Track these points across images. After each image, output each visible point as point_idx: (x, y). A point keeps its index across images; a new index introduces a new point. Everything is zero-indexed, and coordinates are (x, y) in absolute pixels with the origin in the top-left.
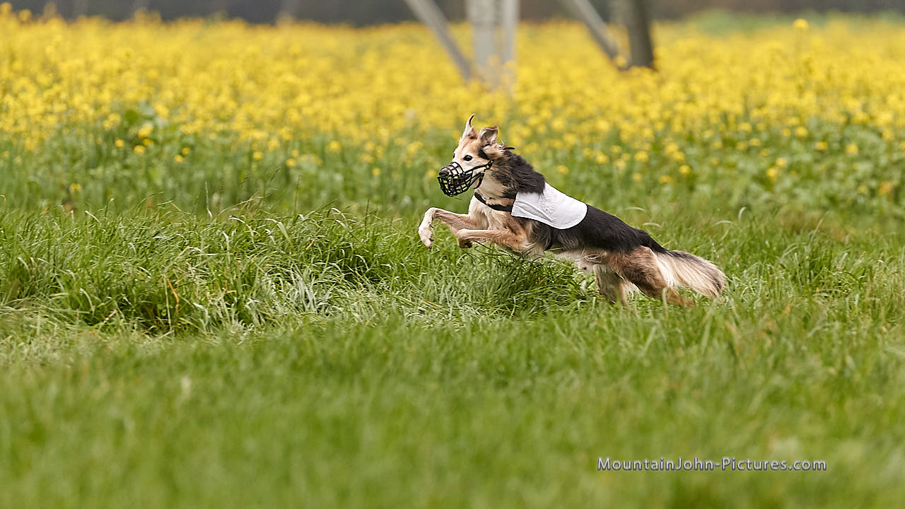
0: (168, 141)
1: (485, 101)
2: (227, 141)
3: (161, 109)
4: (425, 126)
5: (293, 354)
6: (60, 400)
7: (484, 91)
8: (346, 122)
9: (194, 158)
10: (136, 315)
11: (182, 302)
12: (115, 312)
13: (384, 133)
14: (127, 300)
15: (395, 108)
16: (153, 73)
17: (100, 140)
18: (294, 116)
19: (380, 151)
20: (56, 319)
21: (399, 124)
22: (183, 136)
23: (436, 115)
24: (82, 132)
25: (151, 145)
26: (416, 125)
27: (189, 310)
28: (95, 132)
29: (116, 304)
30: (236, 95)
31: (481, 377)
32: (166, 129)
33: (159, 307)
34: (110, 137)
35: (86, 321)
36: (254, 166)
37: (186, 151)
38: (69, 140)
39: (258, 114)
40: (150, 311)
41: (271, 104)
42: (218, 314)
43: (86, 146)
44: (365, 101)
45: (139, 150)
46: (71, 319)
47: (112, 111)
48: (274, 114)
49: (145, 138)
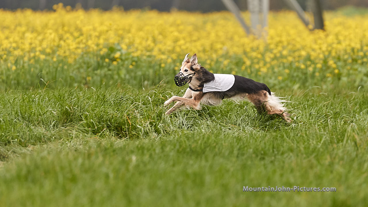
0: (127, 59)
1: (255, 43)
2: (150, 59)
3: (124, 46)
4: (231, 53)
5: (177, 147)
6: (83, 165)
7: (255, 39)
8: (199, 52)
9: (137, 67)
10: (113, 130)
11: (132, 125)
12: (105, 129)
13: (214, 56)
14: (110, 124)
15: (219, 46)
16: (121, 32)
17: (99, 59)
18: (178, 49)
19: (213, 63)
20: (81, 132)
21: (220, 52)
22: (133, 57)
23: (235, 49)
24: (91, 56)
25: (119, 61)
26: (227, 53)
27: (135, 128)
28: (97, 56)
29: (106, 126)
30: (154, 41)
31: (254, 155)
32: (126, 54)
33: (123, 127)
34: (103, 58)
35: (93, 133)
36: (162, 70)
37: (134, 63)
38: (86, 59)
39: (163, 48)
40: (119, 129)
41: (169, 44)
42: (147, 130)
43: (93, 61)
44: (207, 43)
45: (115, 63)
46: (87, 132)
47: (104, 47)
48: (170, 48)
49: (117, 58)
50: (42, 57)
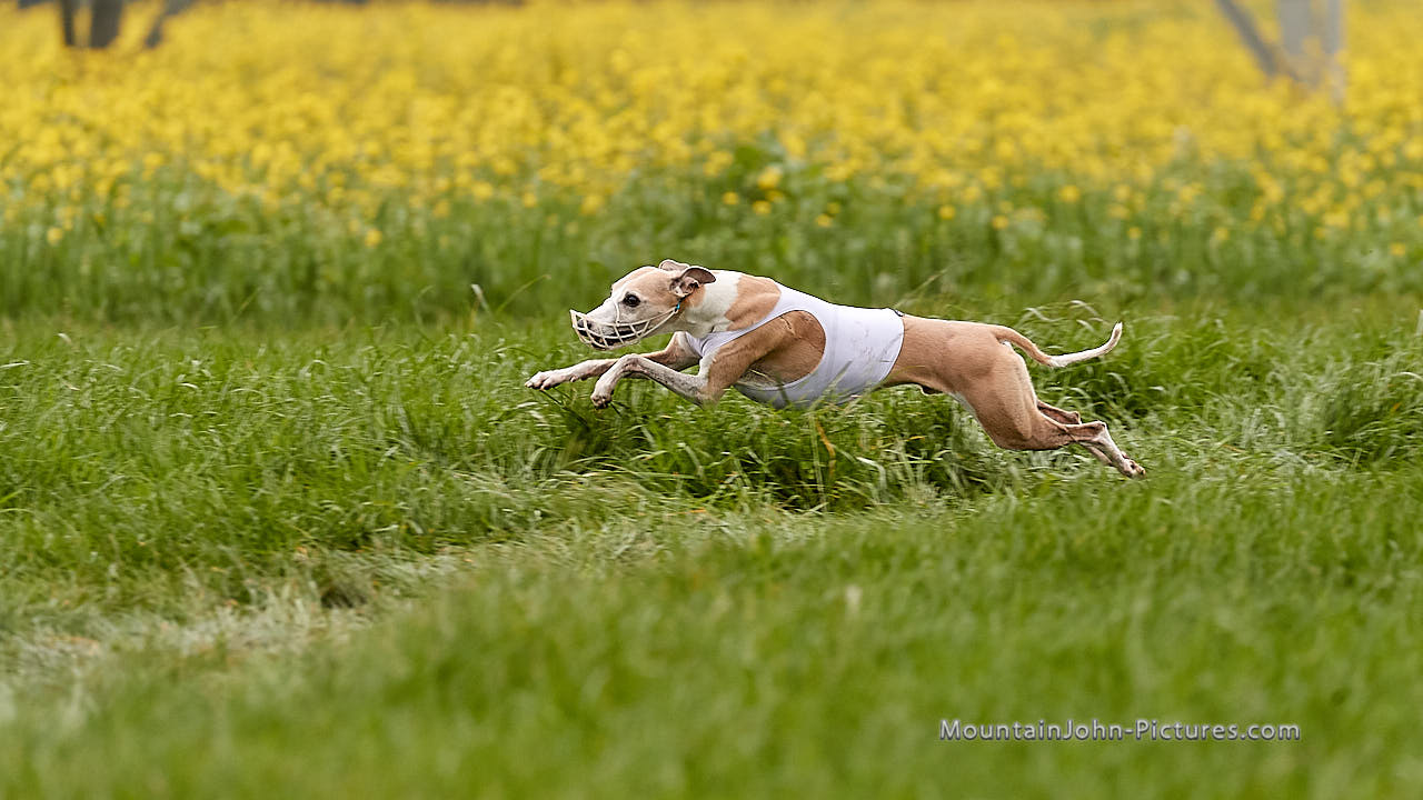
0: (808, 192)
2: (898, 190)
3: (793, 145)
4: (1209, 158)
9: (847, 220)
10: (768, 479)
11: (839, 457)
12: (735, 474)
13: (1145, 172)
14: (754, 456)
15: (1156, 127)
17: (700, 194)
18: (1006, 148)
19: (1140, 200)
20: (643, 489)
21: (1169, 152)
22: (830, 184)
23: (1221, 139)
24: (669, 181)
25: (779, 199)
26: (1194, 156)
27: (852, 470)
28: (692, 181)
29: (737, 462)
30: (911, 118)
32: (802, 173)
33: (804, 465)
34: (716, 188)
35: (691, 491)
36: (943, 229)
37: (835, 208)
38: (651, 197)
40: (789, 472)
41: (965, 127)
42: (895, 476)
43: (676, 203)
45: (762, 208)
46: (667, 488)
47: (719, 147)
49: (770, 189)
50: (483, 191)
